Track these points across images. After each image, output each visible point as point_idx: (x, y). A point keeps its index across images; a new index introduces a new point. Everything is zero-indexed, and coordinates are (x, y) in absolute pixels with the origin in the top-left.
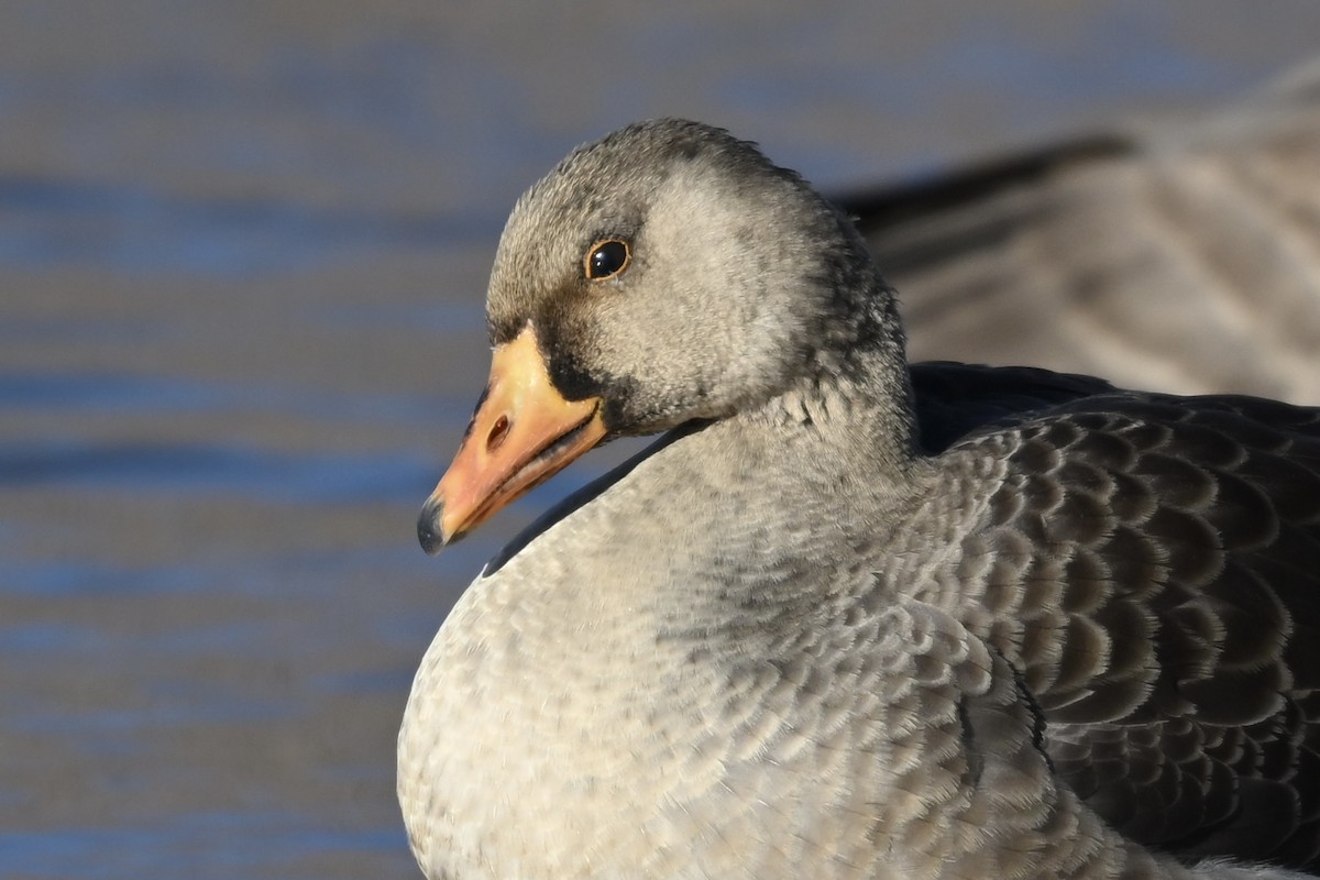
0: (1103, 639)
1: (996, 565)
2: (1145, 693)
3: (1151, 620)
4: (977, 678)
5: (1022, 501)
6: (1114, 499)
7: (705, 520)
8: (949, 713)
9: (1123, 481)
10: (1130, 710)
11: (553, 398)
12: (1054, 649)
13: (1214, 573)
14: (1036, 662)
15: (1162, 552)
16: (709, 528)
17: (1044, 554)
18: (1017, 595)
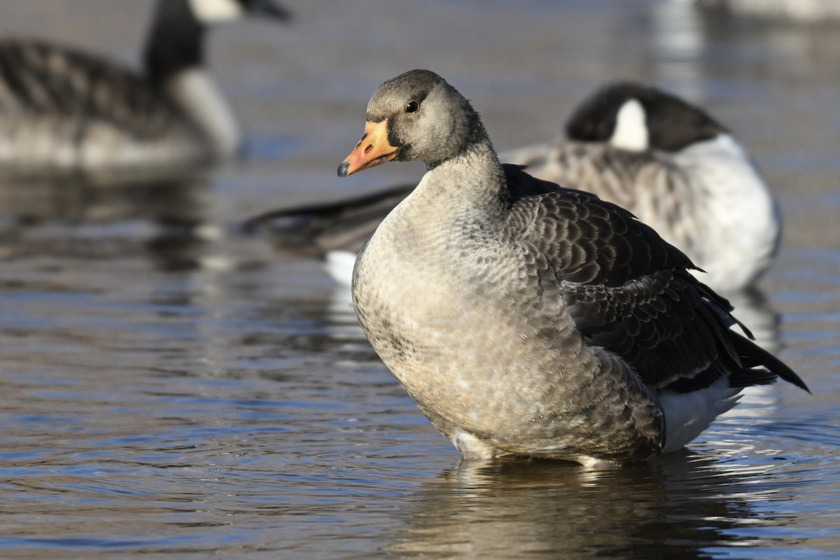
0: (583, 252)
1: (546, 226)
2: (596, 274)
3: (596, 248)
4: (544, 266)
5: (545, 210)
6: (576, 211)
7: (449, 206)
8: (535, 273)
9: (577, 205)
10: (591, 280)
11: (386, 143)
12: (569, 253)
13: (611, 237)
14: (564, 257)
15: (596, 228)
16: (452, 208)
17: (560, 223)
18: (554, 234)
